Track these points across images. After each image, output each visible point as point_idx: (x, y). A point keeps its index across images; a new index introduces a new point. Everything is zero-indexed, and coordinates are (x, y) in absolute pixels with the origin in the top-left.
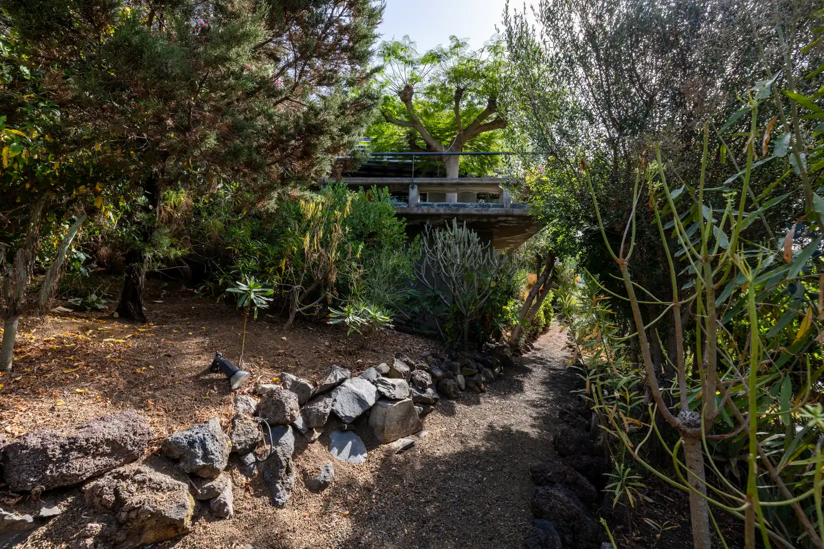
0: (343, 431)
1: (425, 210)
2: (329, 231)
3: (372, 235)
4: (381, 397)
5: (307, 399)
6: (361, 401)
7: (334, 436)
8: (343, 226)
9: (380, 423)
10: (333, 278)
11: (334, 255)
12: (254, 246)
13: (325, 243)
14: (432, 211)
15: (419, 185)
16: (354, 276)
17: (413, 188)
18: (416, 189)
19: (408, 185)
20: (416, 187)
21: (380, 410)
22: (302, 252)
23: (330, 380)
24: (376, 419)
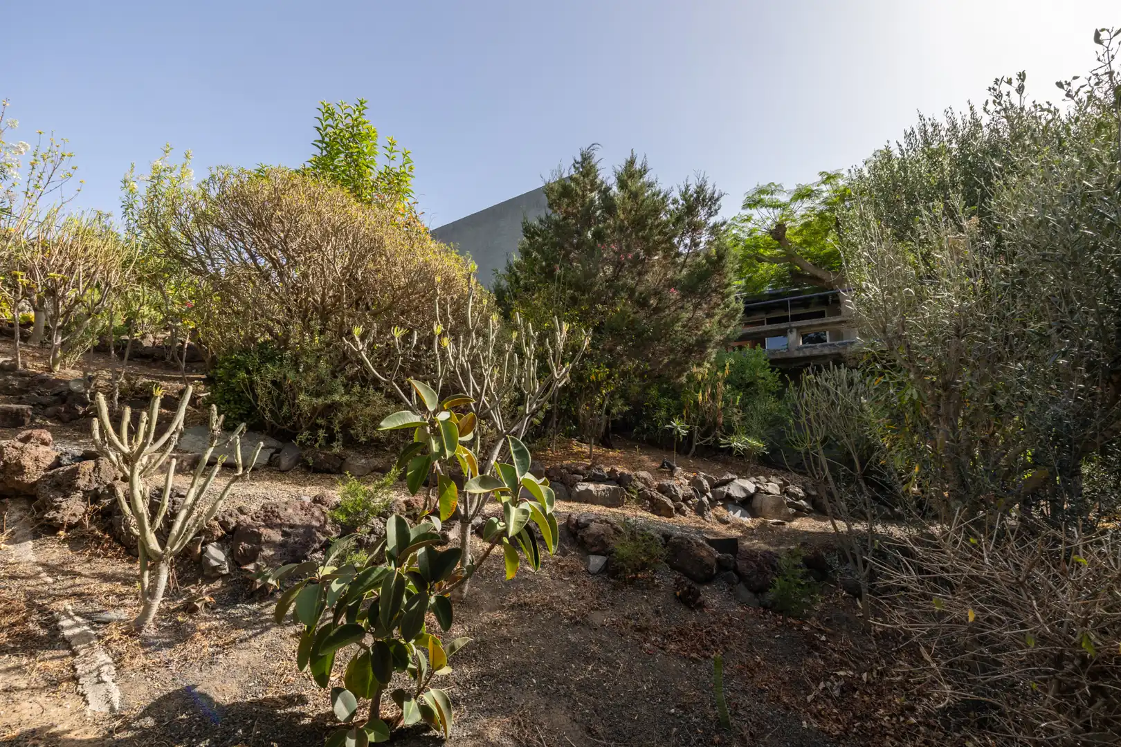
0: (735, 505)
1: (808, 352)
2: (714, 387)
3: (749, 385)
4: (758, 489)
5: (714, 486)
6: (745, 490)
7: (730, 506)
8: (725, 384)
9: (759, 505)
10: (721, 420)
11: (720, 404)
12: (663, 401)
13: (713, 396)
14: (816, 352)
15: (798, 328)
16: (736, 419)
17: (791, 332)
18: (794, 334)
19: (787, 329)
20: (795, 330)
21: (758, 497)
22: (696, 403)
23: (725, 478)
24: (757, 502)
